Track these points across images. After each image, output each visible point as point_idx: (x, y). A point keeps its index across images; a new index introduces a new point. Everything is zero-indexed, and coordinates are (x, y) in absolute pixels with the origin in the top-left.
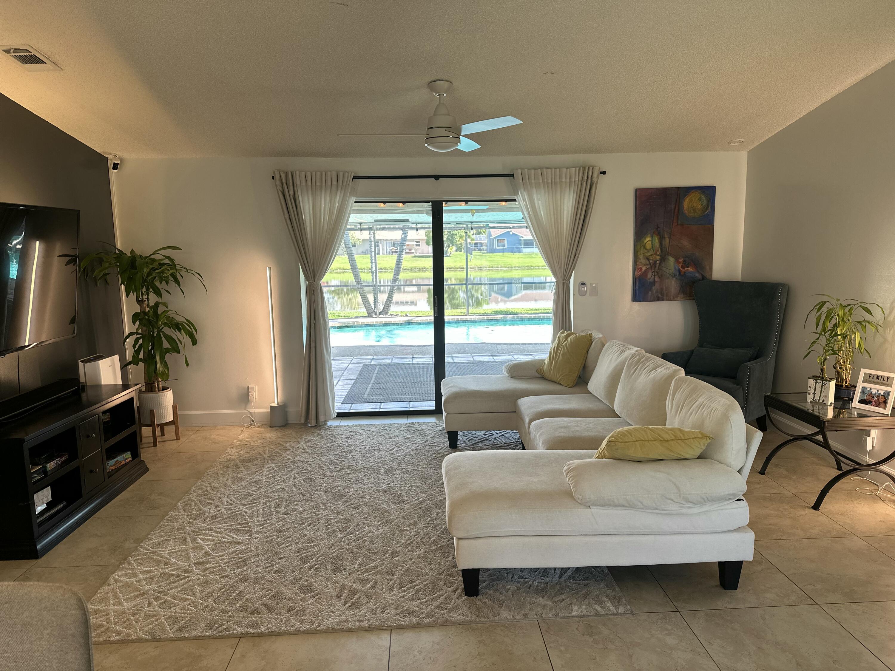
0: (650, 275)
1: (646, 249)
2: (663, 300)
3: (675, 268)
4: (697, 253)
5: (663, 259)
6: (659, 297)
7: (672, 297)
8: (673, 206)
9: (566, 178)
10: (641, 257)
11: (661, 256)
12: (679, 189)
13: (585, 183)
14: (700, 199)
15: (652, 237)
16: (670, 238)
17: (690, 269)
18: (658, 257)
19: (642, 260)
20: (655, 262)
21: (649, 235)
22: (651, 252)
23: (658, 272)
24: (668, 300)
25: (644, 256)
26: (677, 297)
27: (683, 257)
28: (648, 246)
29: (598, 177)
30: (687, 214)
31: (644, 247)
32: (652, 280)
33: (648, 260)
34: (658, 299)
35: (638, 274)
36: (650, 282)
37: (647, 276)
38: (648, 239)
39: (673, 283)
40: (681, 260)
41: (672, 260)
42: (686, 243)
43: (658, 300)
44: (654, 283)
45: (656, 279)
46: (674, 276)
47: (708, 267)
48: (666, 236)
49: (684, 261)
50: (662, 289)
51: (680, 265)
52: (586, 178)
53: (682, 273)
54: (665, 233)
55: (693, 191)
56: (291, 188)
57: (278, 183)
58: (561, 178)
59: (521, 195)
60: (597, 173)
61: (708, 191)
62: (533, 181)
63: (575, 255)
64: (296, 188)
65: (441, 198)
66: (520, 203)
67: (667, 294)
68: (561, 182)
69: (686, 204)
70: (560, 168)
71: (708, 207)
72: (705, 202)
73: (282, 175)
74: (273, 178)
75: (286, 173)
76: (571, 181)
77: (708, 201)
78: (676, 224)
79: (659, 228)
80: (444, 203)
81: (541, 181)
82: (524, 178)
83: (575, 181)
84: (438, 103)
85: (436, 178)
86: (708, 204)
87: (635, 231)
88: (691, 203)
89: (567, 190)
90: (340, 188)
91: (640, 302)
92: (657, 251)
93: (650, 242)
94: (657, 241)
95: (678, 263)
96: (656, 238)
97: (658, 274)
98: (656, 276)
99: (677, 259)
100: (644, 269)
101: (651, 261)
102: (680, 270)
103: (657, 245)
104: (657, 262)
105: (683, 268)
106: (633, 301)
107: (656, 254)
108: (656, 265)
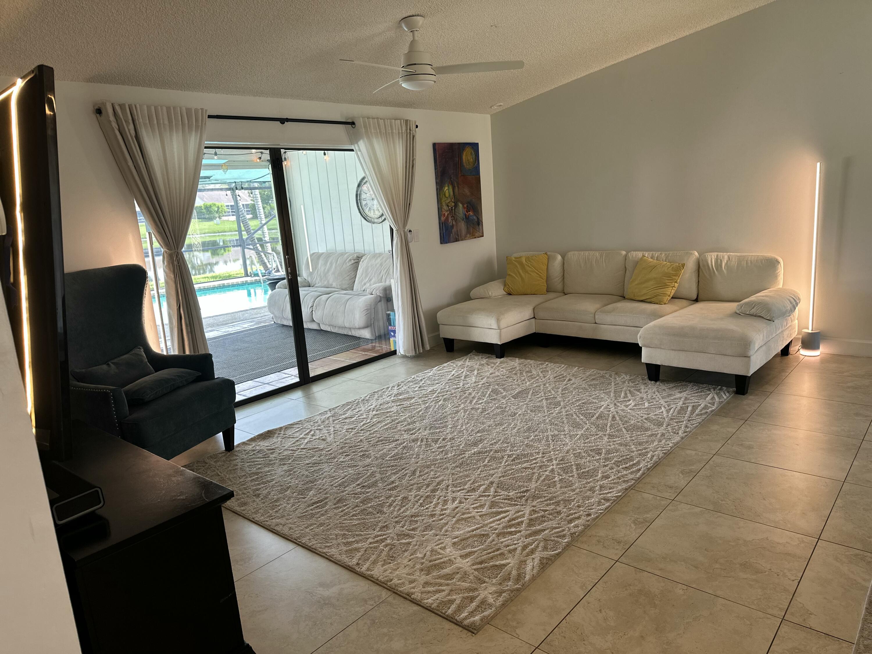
0: (450, 220)
1: (446, 197)
2: (459, 241)
3: (463, 213)
4: (473, 199)
5: (456, 206)
6: (456, 238)
7: (463, 238)
8: (457, 159)
9: (396, 130)
10: (444, 204)
11: (454, 202)
12: (459, 144)
13: (409, 135)
14: (471, 154)
15: (448, 187)
16: (458, 187)
17: (471, 213)
18: (453, 204)
19: (445, 207)
20: (452, 207)
21: (447, 185)
22: (449, 200)
23: (454, 217)
24: (462, 240)
26: (466, 237)
27: (466, 203)
28: (447, 195)
29: (415, 131)
30: (466, 166)
31: (445, 195)
32: (451, 224)
33: (448, 206)
34: (457, 240)
35: (443, 219)
36: (451, 226)
37: (448, 221)
38: (446, 188)
39: (463, 225)
40: (465, 206)
41: (461, 205)
42: (467, 191)
43: (456, 241)
44: (453, 226)
45: (454, 223)
46: (463, 220)
47: (480, 211)
49: (467, 206)
50: (457, 231)
51: (466, 209)
52: (409, 131)
53: (467, 217)
55: (467, 146)
56: (131, 126)
57: (112, 118)
58: (392, 129)
59: (362, 145)
60: (414, 127)
61: (475, 147)
62: (373, 131)
63: (409, 204)
64: (138, 126)
65: (279, 145)
66: (359, 153)
67: (461, 235)
68: (392, 133)
69: (464, 157)
70: (390, 119)
71: (476, 161)
72: (474, 156)
73: (118, 108)
74: (99, 111)
75: (122, 106)
76: (399, 133)
77: (476, 156)
78: (460, 175)
79: (451, 178)
80: (283, 151)
81: (378, 131)
82: (365, 127)
83: (402, 133)
84: (412, 39)
85: (283, 121)
86: (476, 158)
87: (438, 181)
88: (467, 156)
89: (398, 141)
90: (194, 129)
91: (447, 243)
92: (452, 198)
93: (447, 191)
94: (451, 190)
95: (464, 208)
96: (451, 187)
97: (454, 218)
98: (454, 221)
99: (463, 205)
100: (446, 214)
101: (450, 207)
102: (465, 214)
103: (452, 193)
104: (453, 208)
105: (467, 212)
106: (441, 243)
107: (452, 201)
108: (453, 211)
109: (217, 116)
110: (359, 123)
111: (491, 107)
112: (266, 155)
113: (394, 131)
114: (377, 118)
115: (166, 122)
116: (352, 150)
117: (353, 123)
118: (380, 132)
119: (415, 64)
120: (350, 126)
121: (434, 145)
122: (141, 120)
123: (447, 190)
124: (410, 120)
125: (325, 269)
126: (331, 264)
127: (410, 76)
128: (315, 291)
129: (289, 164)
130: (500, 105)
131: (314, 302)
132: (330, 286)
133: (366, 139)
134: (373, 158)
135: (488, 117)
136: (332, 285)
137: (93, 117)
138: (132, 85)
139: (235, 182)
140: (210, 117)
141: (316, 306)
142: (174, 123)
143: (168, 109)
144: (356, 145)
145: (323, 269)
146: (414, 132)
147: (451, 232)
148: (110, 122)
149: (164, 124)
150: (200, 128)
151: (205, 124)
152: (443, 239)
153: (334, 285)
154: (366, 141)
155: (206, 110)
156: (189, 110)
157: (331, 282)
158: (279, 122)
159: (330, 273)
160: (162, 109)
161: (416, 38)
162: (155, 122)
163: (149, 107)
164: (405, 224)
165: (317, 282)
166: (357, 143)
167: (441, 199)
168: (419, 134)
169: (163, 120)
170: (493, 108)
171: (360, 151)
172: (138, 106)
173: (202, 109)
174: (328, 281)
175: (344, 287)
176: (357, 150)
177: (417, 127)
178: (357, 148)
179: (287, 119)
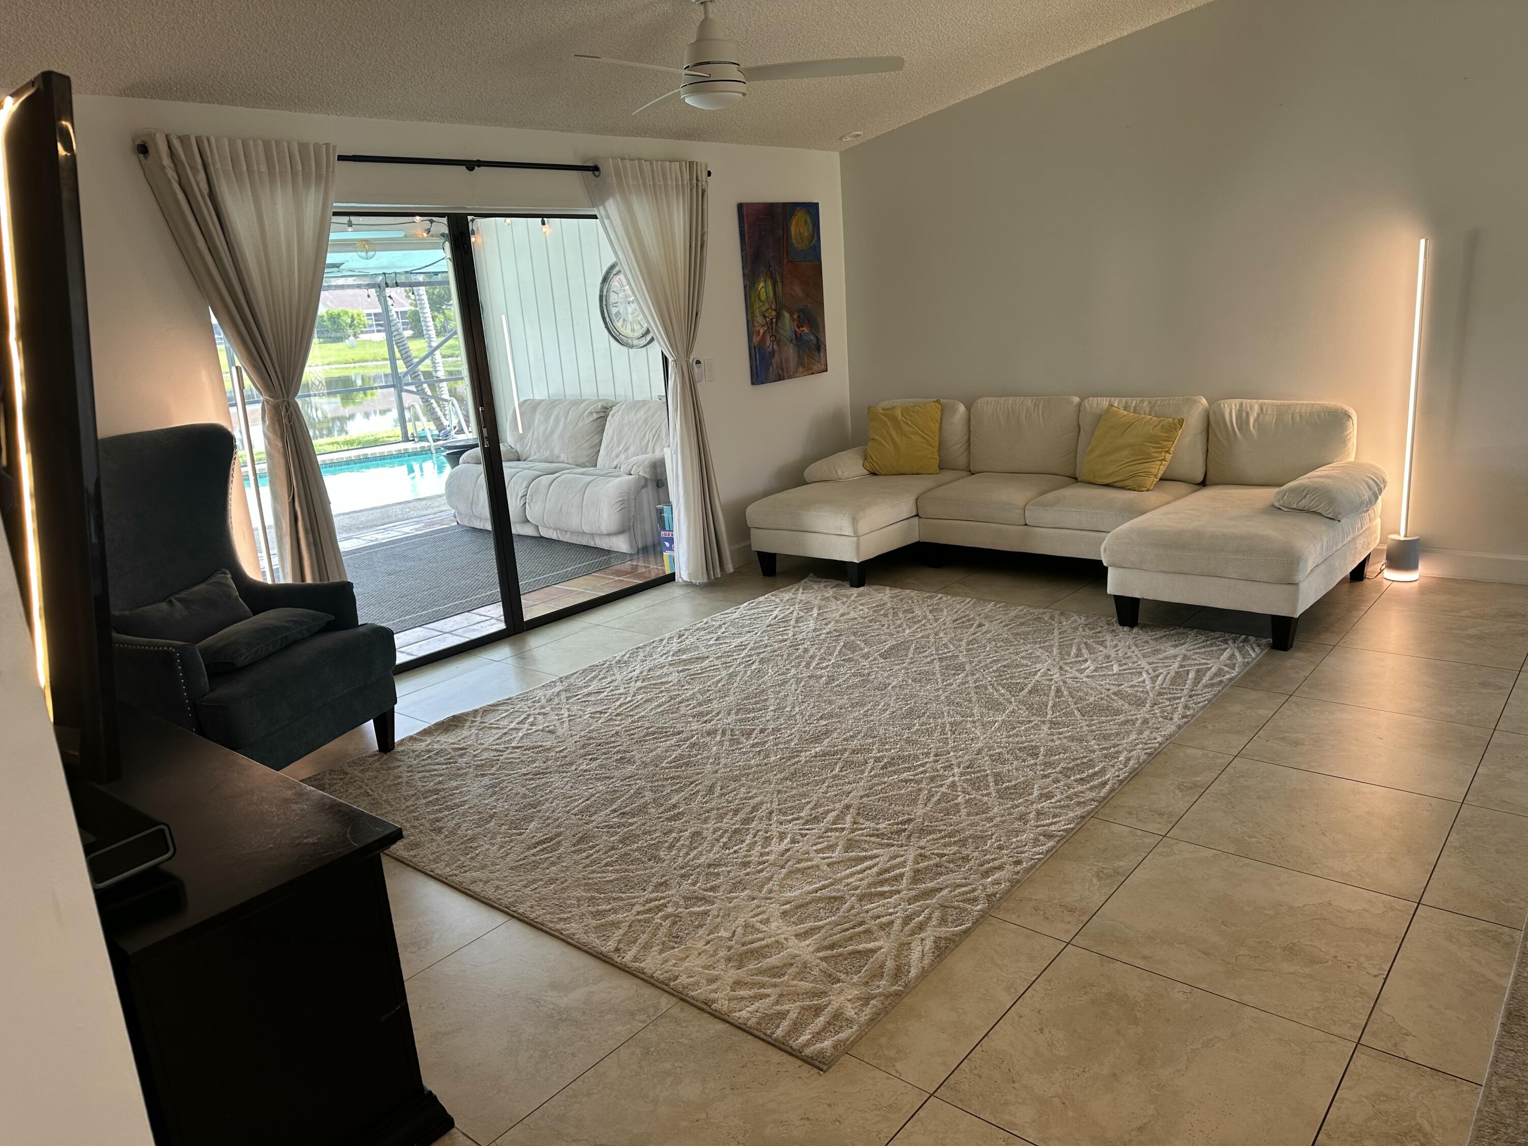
0: (768, 342)
1: (761, 301)
3: (791, 329)
4: (809, 305)
5: (779, 316)
6: (779, 375)
7: (791, 373)
8: (781, 233)
9: (672, 180)
10: (757, 313)
11: (776, 310)
12: (784, 205)
13: (695, 189)
14: (806, 222)
15: (765, 282)
16: (782, 282)
17: (805, 329)
18: (774, 313)
19: (759, 319)
21: (762, 279)
22: (767, 306)
23: (775, 336)
24: (789, 378)
25: (760, 311)
26: (797, 372)
27: (797, 312)
28: (763, 297)
29: (707, 182)
30: (796, 245)
31: (759, 298)
32: (770, 349)
33: (765, 317)
34: (780, 378)
35: (756, 340)
36: (770, 353)
37: (765, 344)
38: (762, 285)
40: (795, 317)
41: (787, 315)
42: (798, 290)
43: (779, 380)
44: (773, 353)
45: (775, 347)
46: (791, 341)
47: (821, 325)
48: (778, 280)
49: (799, 317)
50: (781, 362)
51: (796, 323)
52: (695, 182)
53: (799, 336)
54: (777, 275)
55: (798, 209)
56: (202, 176)
57: (166, 161)
58: (665, 179)
59: (612, 208)
60: (705, 174)
61: (812, 209)
62: (631, 182)
63: (697, 314)
64: (214, 176)
65: (464, 208)
66: (606, 221)
67: (787, 370)
68: (666, 186)
69: (793, 229)
70: (661, 161)
71: (814, 235)
72: (811, 226)
73: (176, 143)
74: (143, 149)
75: (184, 140)
76: (677, 185)
77: (814, 225)
78: (786, 261)
79: (770, 266)
80: (470, 218)
81: (641, 182)
82: (618, 175)
83: (683, 185)
84: (703, 17)
85: (471, 165)
86: (813, 230)
87: (746, 271)
88: (798, 227)
89: (675, 200)
90: (313, 181)
91: (763, 383)
92: (772, 303)
93: (763, 290)
94: (770, 287)
95: (794, 320)
96: (769, 283)
97: (777, 339)
98: (775, 343)
99: (791, 314)
100: (762, 331)
101: (768, 319)
102: (795, 331)
103: (771, 294)
104: (774, 320)
105: (799, 328)
106: (753, 383)
107: (771, 308)
108: (773, 326)
109: (354, 156)
110: (607, 167)
111: (841, 139)
112: (442, 226)
113: (669, 182)
114: (639, 159)
115: (264, 168)
116: (595, 217)
117: (595, 169)
118: (644, 184)
119: (709, 63)
120: (590, 173)
121: (740, 206)
122: (218, 165)
123: (764, 288)
124: (697, 163)
125: (546, 429)
126: (557, 420)
127: (700, 85)
128: (529, 469)
129: (480, 241)
130: (857, 135)
131: (528, 487)
132: (555, 460)
133: (618, 196)
134: (631, 231)
135: (836, 156)
136: (558, 457)
137: (133, 159)
138: (202, 101)
139: (384, 274)
140: (341, 158)
141: (531, 496)
142: (277, 170)
143: (267, 144)
144: (601, 208)
145: (542, 428)
146: (704, 183)
147: (771, 364)
148: (163, 168)
149: (260, 172)
150: (322, 178)
151: (333, 171)
152: (755, 376)
153: (563, 457)
154: (619, 199)
155: (335, 147)
156: (303, 147)
157: (556, 451)
158: (464, 168)
159: (556, 436)
160: (255, 145)
161: (711, 16)
162: (244, 168)
163: (232, 142)
164: (689, 350)
165: (532, 452)
166: (603, 204)
167: (752, 305)
168: (713, 186)
169: (258, 164)
170: (844, 140)
171: (608, 217)
172: (213, 140)
173: (327, 145)
174: (552, 451)
175: (581, 460)
176: (604, 217)
177: (709, 174)
178: (603, 213)
179: (478, 161)
